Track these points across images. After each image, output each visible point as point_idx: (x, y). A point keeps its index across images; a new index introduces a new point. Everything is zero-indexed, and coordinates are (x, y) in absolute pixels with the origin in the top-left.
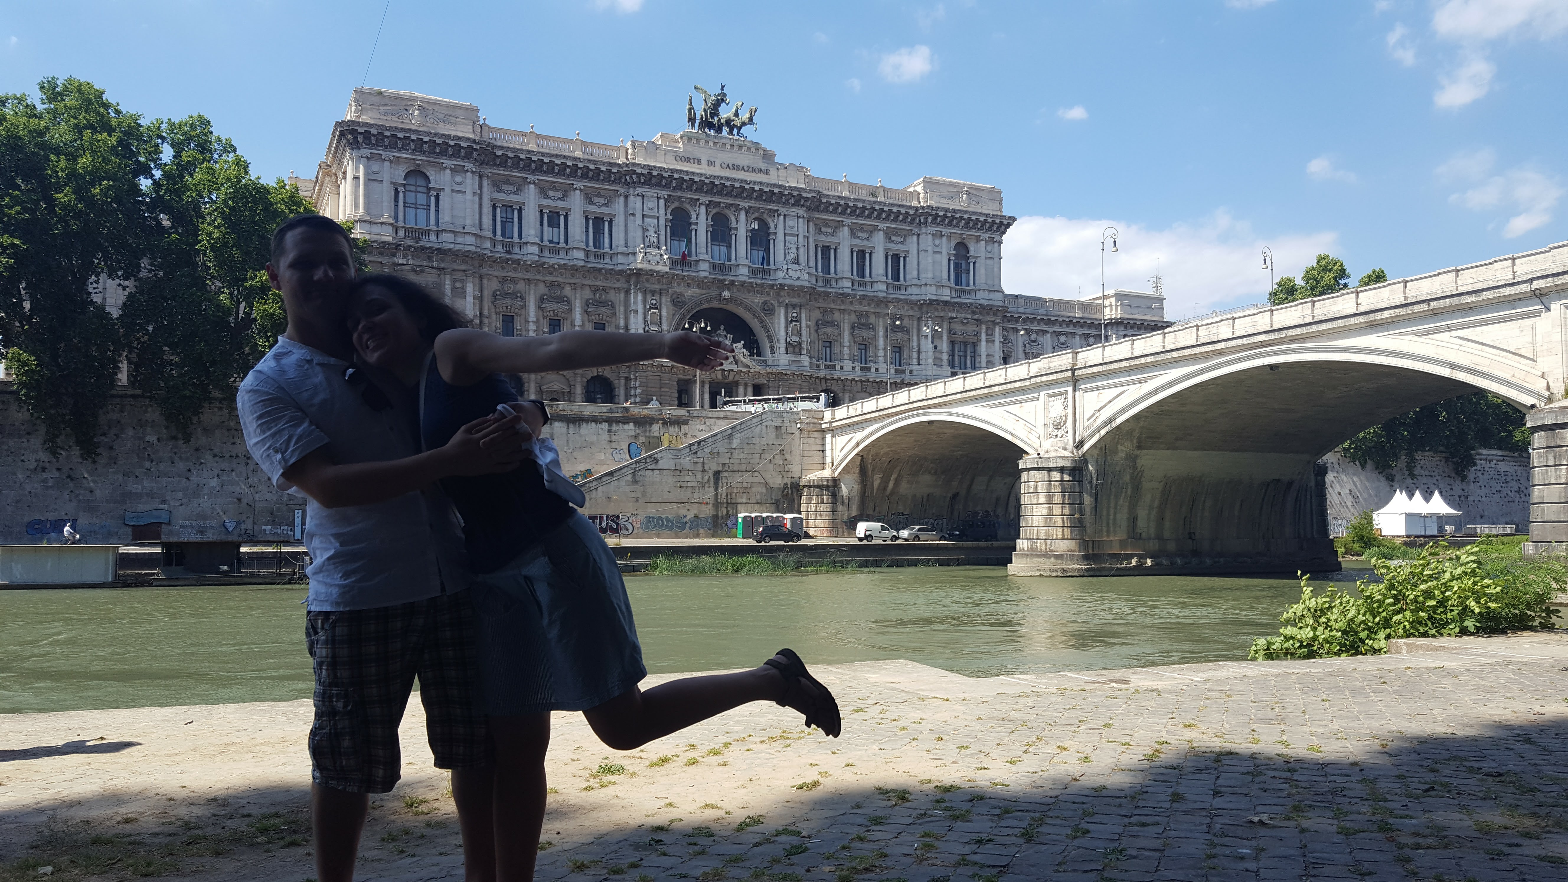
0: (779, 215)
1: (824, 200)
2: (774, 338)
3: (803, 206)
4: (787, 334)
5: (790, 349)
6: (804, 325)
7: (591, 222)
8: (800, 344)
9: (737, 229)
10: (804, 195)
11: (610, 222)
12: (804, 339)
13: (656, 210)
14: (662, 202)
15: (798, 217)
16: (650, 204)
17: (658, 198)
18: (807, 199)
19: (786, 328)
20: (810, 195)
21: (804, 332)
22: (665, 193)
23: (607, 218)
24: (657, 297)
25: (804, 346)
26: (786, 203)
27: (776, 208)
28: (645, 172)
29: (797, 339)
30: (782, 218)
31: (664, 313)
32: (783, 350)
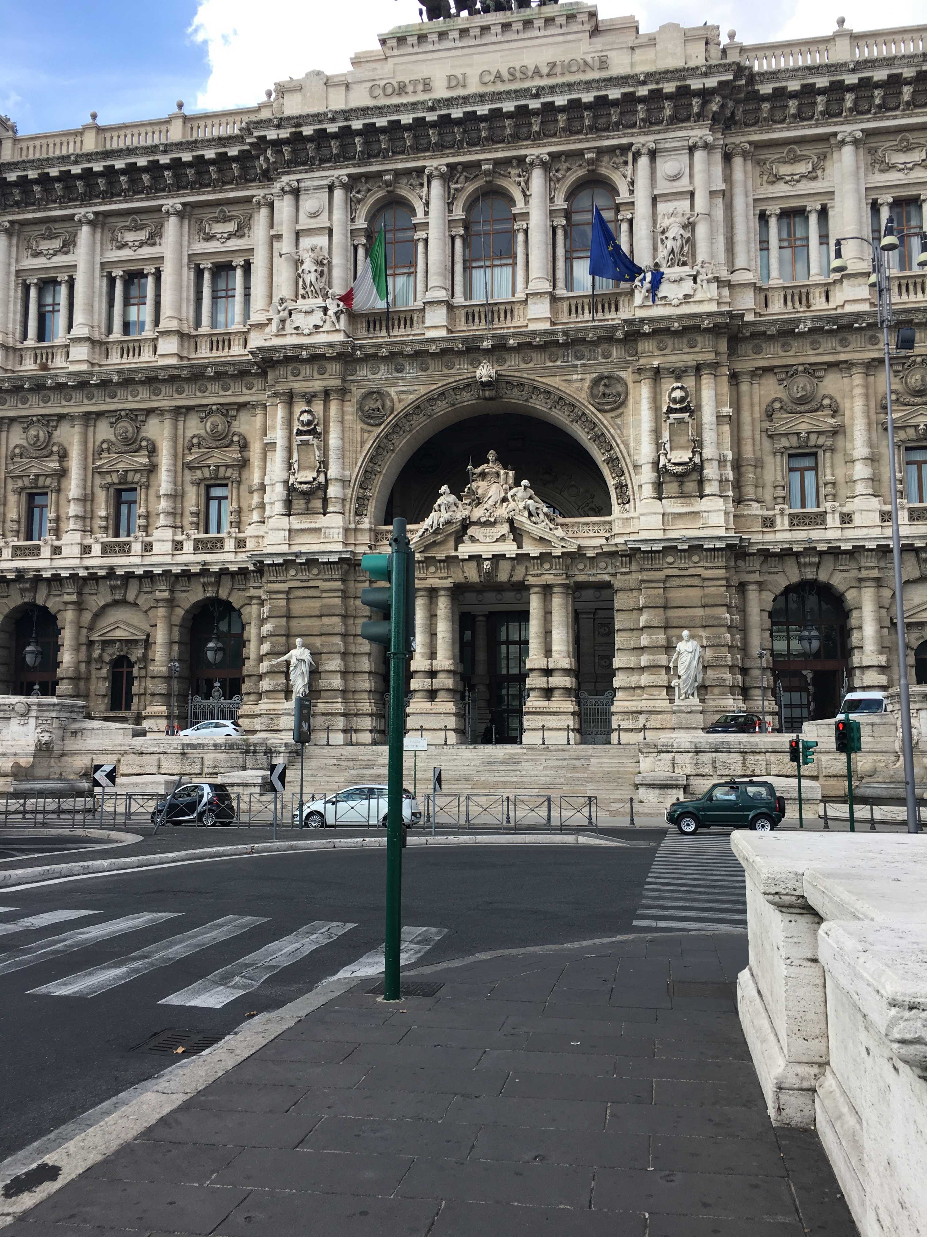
0: (637, 155)
1: (766, 89)
2: (626, 464)
3: (700, 116)
4: (658, 446)
5: (671, 488)
6: (708, 415)
7: (207, 276)
8: (699, 468)
9: (526, 215)
10: (696, 84)
11: (247, 268)
12: (709, 451)
13: (326, 214)
14: (338, 194)
15: (692, 149)
16: (308, 204)
17: (331, 188)
18: (705, 94)
19: (657, 432)
20: (712, 82)
21: (709, 437)
22: (343, 173)
23: (239, 261)
24: (318, 408)
25: (711, 471)
26: (651, 122)
27: (624, 141)
28: (284, 134)
29: (684, 456)
30: (644, 161)
31: (334, 440)
32: (648, 490)
